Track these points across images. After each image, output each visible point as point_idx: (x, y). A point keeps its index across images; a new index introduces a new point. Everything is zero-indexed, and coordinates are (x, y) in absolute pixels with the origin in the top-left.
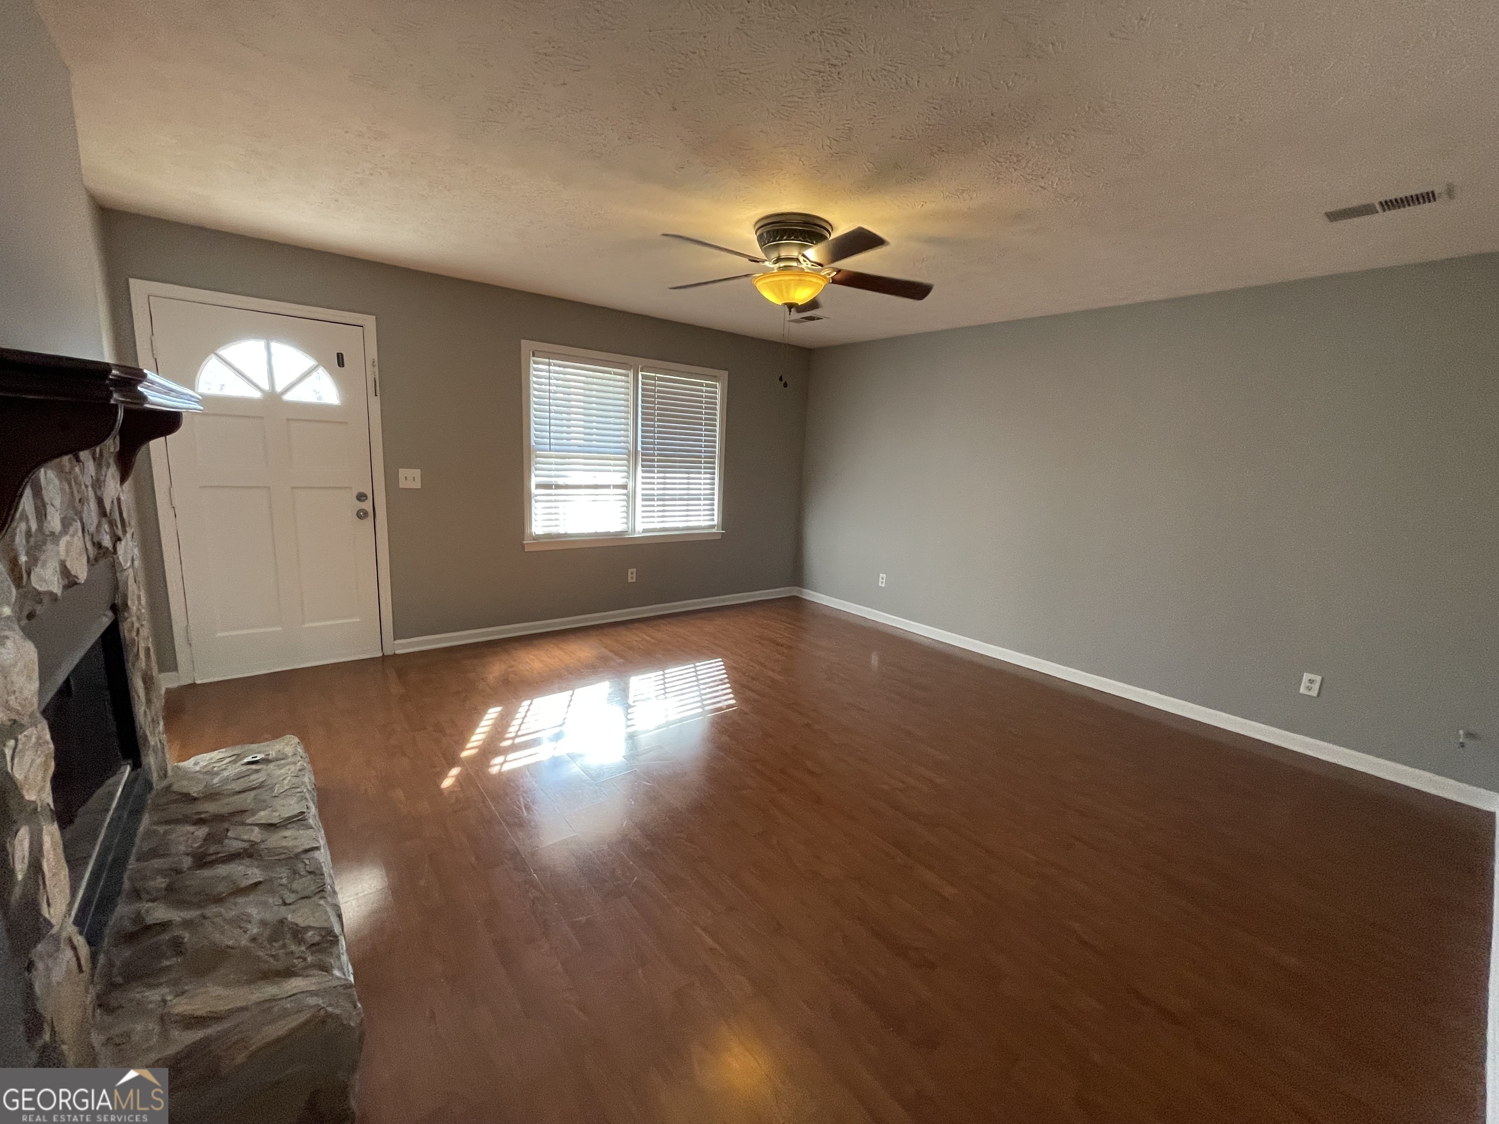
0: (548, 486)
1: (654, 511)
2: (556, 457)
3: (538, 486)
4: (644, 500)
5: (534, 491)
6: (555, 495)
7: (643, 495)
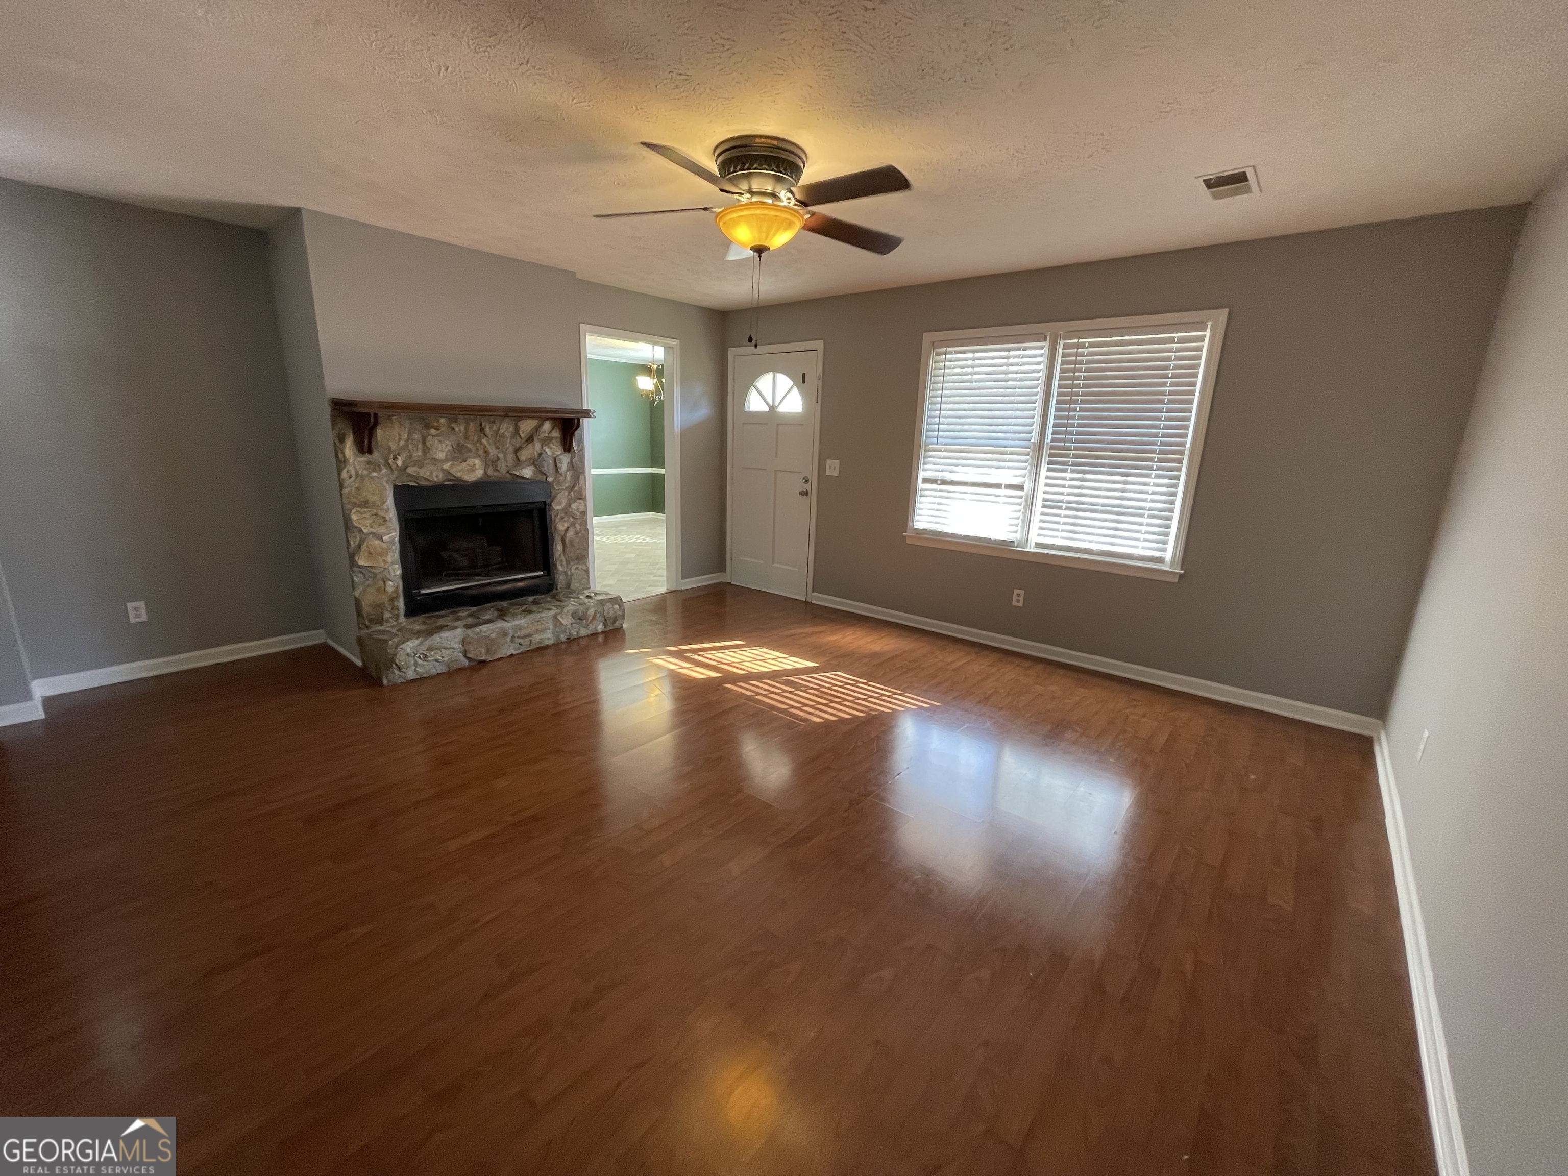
0: (934, 481)
1: (1058, 523)
2: (945, 451)
3: (925, 481)
4: (1044, 506)
5: (921, 485)
6: (940, 491)
7: (1044, 500)
